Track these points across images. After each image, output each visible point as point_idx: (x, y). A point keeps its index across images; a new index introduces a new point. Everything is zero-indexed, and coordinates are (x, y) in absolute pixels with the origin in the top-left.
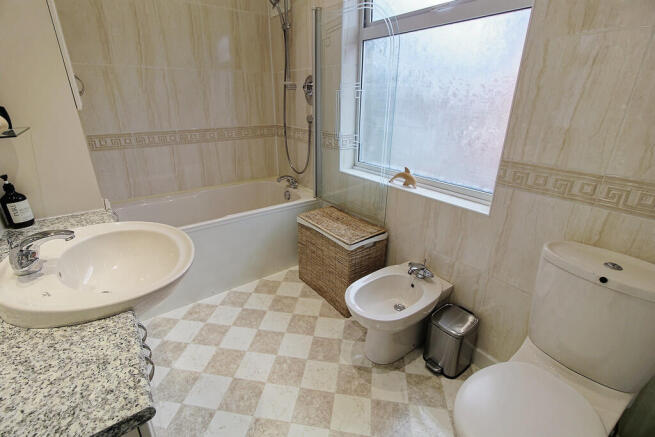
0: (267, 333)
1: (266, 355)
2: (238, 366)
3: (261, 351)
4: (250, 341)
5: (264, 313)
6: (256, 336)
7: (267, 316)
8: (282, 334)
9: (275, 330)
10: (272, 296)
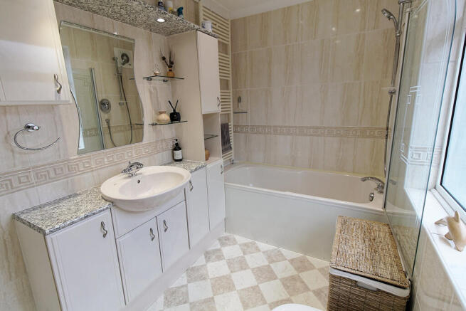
0: (259, 292)
1: (241, 304)
2: (223, 293)
3: (241, 298)
4: (246, 286)
5: (276, 278)
6: (252, 287)
7: (273, 282)
8: (265, 303)
9: (265, 296)
10: (295, 273)
